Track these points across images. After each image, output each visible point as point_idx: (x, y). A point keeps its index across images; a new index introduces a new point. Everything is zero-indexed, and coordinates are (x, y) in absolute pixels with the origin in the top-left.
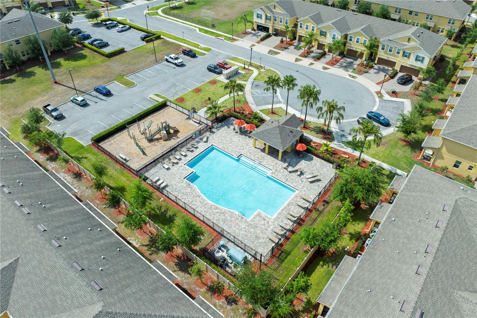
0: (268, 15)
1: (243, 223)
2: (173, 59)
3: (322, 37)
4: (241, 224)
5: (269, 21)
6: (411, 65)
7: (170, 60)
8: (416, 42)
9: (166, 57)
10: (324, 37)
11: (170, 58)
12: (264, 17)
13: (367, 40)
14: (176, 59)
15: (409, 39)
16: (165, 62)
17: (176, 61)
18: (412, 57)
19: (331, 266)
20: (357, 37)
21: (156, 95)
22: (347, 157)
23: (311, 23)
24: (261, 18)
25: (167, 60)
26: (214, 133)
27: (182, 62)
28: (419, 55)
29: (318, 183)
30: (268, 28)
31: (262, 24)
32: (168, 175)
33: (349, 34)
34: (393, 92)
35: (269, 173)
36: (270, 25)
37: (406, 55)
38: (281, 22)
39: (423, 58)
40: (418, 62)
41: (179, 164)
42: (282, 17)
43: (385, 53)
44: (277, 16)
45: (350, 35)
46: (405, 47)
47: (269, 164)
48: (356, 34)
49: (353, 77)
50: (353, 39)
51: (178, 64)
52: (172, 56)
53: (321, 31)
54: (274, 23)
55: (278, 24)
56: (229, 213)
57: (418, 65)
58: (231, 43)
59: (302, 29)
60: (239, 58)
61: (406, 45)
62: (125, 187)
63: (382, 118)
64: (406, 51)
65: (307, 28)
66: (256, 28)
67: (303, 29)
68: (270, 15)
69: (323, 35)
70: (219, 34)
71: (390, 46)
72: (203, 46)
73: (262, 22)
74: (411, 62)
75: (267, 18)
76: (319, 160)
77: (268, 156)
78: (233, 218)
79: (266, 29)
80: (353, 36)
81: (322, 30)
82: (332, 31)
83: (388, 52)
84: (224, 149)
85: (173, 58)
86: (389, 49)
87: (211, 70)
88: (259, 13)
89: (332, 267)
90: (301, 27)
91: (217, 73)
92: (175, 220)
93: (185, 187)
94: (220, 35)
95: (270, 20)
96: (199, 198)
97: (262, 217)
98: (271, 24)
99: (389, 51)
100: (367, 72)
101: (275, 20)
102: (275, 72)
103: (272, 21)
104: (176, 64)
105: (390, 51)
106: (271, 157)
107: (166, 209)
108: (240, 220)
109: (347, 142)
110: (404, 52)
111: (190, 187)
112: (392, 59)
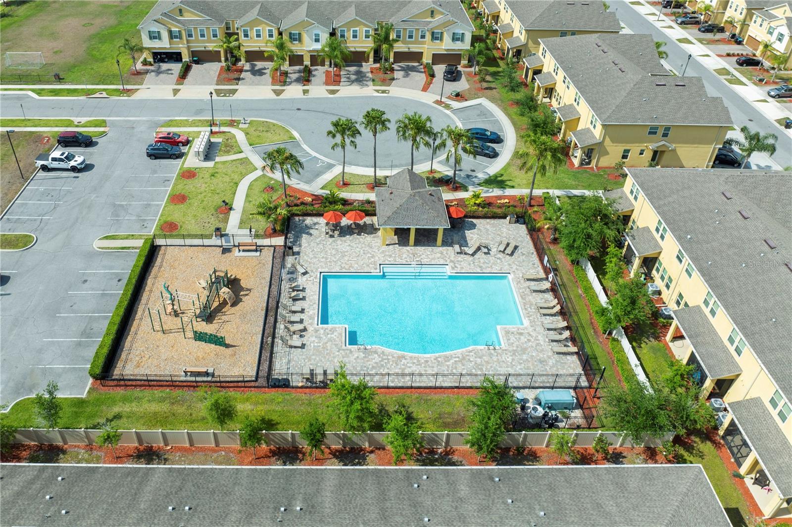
0: (172, 29)
1: (504, 356)
2: (61, 160)
3: (294, 44)
4: (503, 358)
5: (178, 40)
6: (448, 50)
7: (55, 165)
8: (442, 13)
9: (40, 163)
10: (297, 42)
11: (54, 159)
12: (165, 35)
13: (370, 30)
14: (69, 158)
15: (432, 12)
16: (42, 174)
17: (73, 163)
18: (447, 38)
19: (646, 340)
20: (352, 29)
21: (106, 238)
22: (507, 201)
23: (264, 25)
24: (160, 38)
25: (44, 168)
26: (298, 253)
27: (84, 161)
28: (456, 31)
29: (520, 251)
30: (179, 54)
31: (165, 48)
32: (313, 355)
33: (339, 27)
34: (458, 95)
35: (448, 271)
36: (181, 47)
37: (436, 37)
38: (203, 36)
39: (463, 34)
40: (457, 42)
41: (310, 329)
42: (203, 27)
43: (404, 42)
44: (192, 27)
45: (340, 29)
46: (431, 26)
47: (434, 259)
48: (349, 24)
49: (384, 92)
50: (346, 34)
51: (79, 167)
52: (56, 154)
53: (290, 34)
54: (188, 42)
55: (197, 41)
56: (471, 354)
57: (458, 46)
58: (129, 98)
59: (249, 38)
60: (176, 118)
61: (430, 22)
62: (267, 418)
63: (489, 134)
64: (435, 31)
65: (258, 36)
66: (151, 60)
67: (251, 38)
68: (177, 29)
69: (295, 40)
70: (89, 90)
71: (408, 30)
72: (84, 120)
73: (164, 44)
74: (446, 45)
75: (172, 35)
76: (482, 221)
77: (419, 248)
78: (484, 358)
79: (176, 57)
80: (345, 29)
81: (293, 32)
82: (311, 28)
83: (407, 39)
84: (346, 269)
85: (63, 157)
86: (408, 34)
87: (159, 156)
88: (152, 29)
89: (650, 341)
90: (246, 36)
91: (174, 157)
92: (412, 412)
93: (365, 357)
94: (94, 91)
95: (180, 38)
96: (406, 359)
97: (515, 333)
98: (183, 44)
99: (409, 38)
100: (393, 79)
101: (190, 35)
102: (267, 122)
103: (184, 38)
104: (74, 169)
105: (411, 37)
106: (423, 248)
107: (379, 405)
108: (496, 354)
109: (484, 183)
110: (433, 33)
111: (372, 352)
112: (415, 48)
